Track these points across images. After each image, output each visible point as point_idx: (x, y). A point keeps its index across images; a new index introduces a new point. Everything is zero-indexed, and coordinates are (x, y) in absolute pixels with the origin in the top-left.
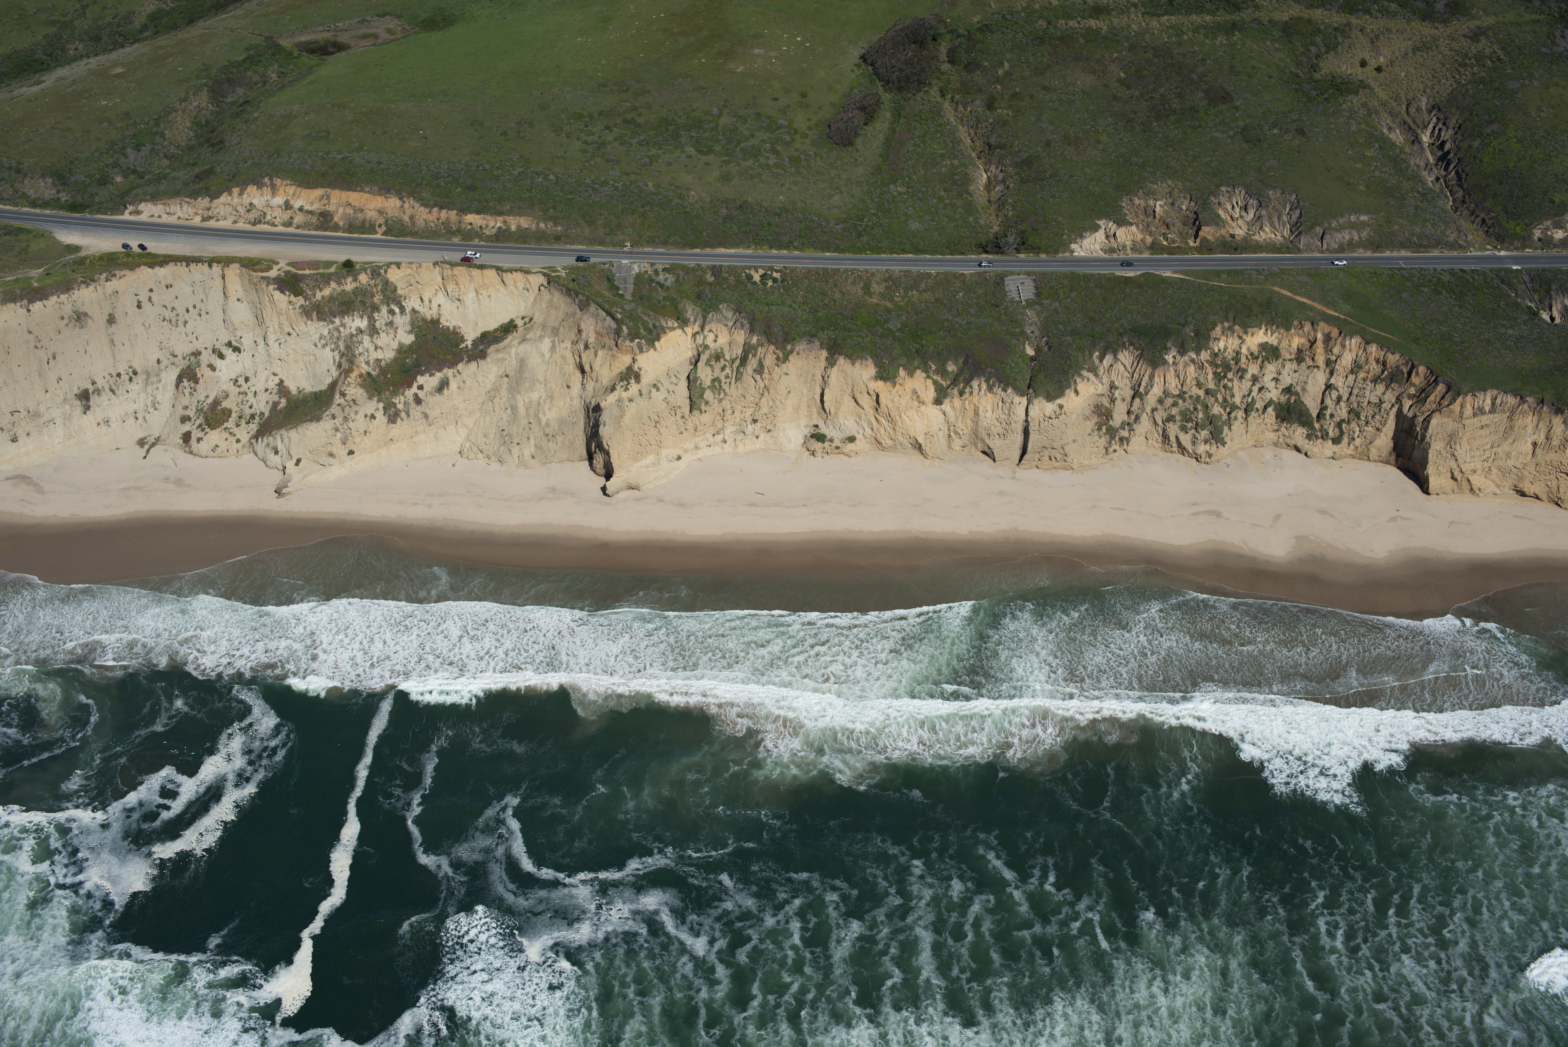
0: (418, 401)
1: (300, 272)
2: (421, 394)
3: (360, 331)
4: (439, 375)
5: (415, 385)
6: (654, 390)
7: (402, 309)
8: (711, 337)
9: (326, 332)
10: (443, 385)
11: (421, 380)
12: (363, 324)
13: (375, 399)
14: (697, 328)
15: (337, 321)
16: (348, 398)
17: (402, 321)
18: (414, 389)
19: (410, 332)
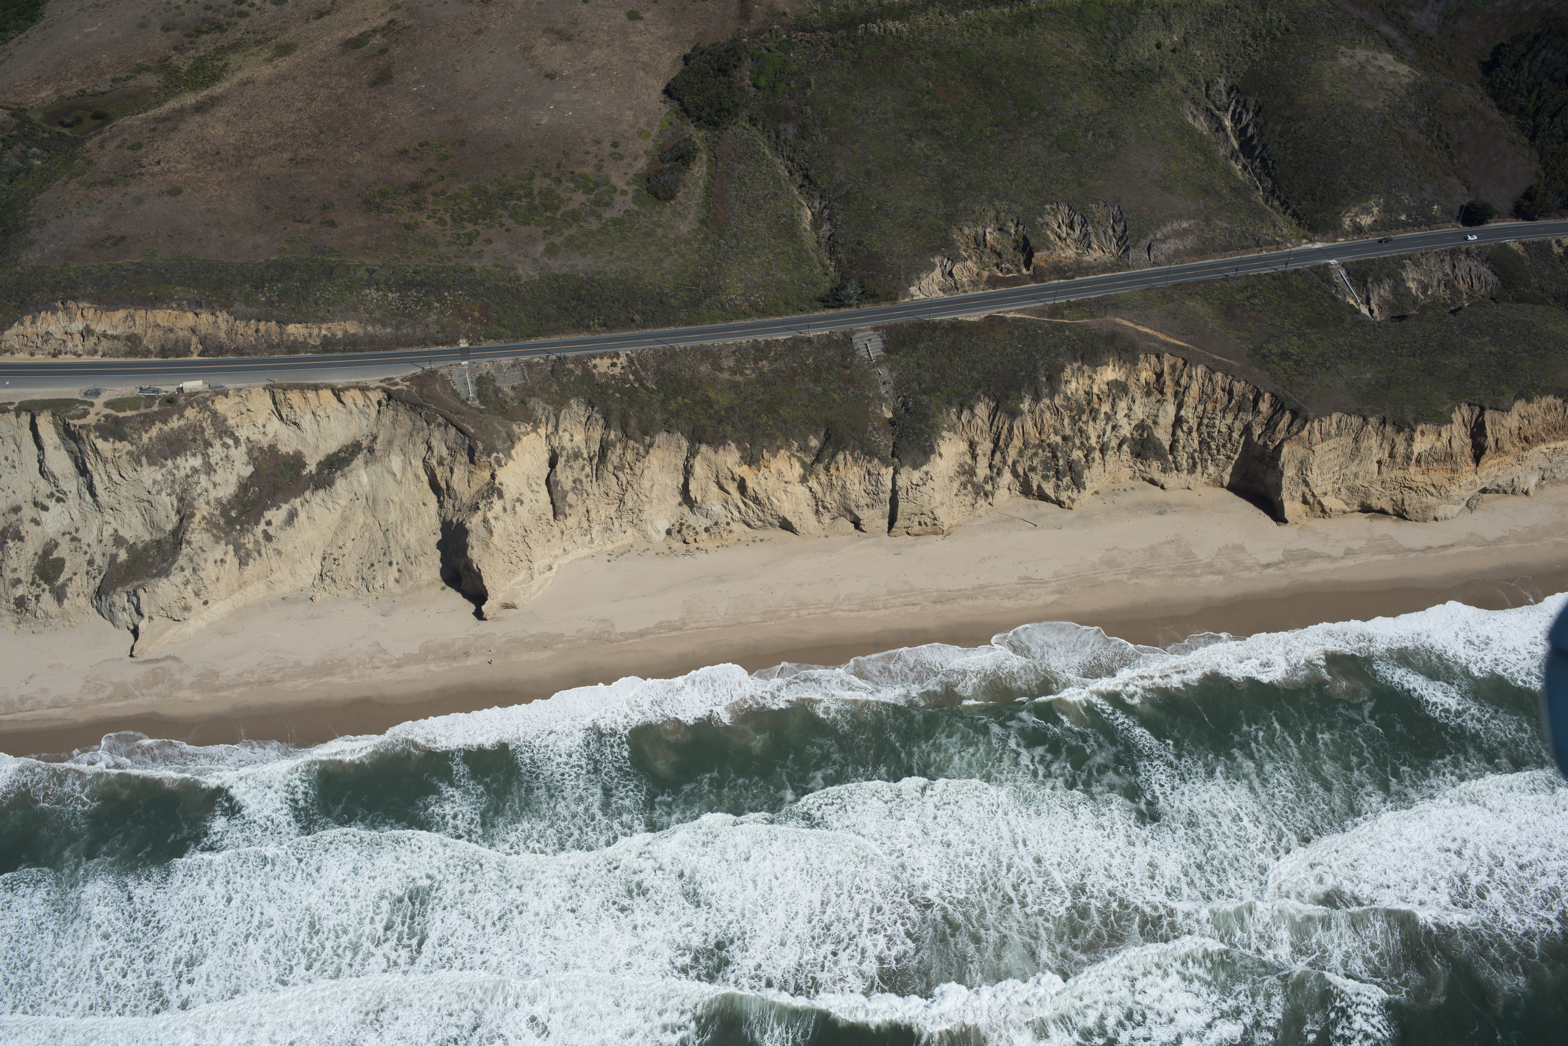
0: (268, 538)
1: (121, 415)
2: (271, 530)
3: (195, 471)
4: (285, 507)
5: (263, 521)
6: (518, 504)
7: (237, 441)
8: (567, 436)
9: (159, 477)
10: (292, 516)
11: (269, 515)
12: (197, 462)
13: (223, 542)
14: (550, 429)
15: (169, 463)
16: (194, 546)
17: (239, 454)
18: (262, 526)
19: (248, 463)
